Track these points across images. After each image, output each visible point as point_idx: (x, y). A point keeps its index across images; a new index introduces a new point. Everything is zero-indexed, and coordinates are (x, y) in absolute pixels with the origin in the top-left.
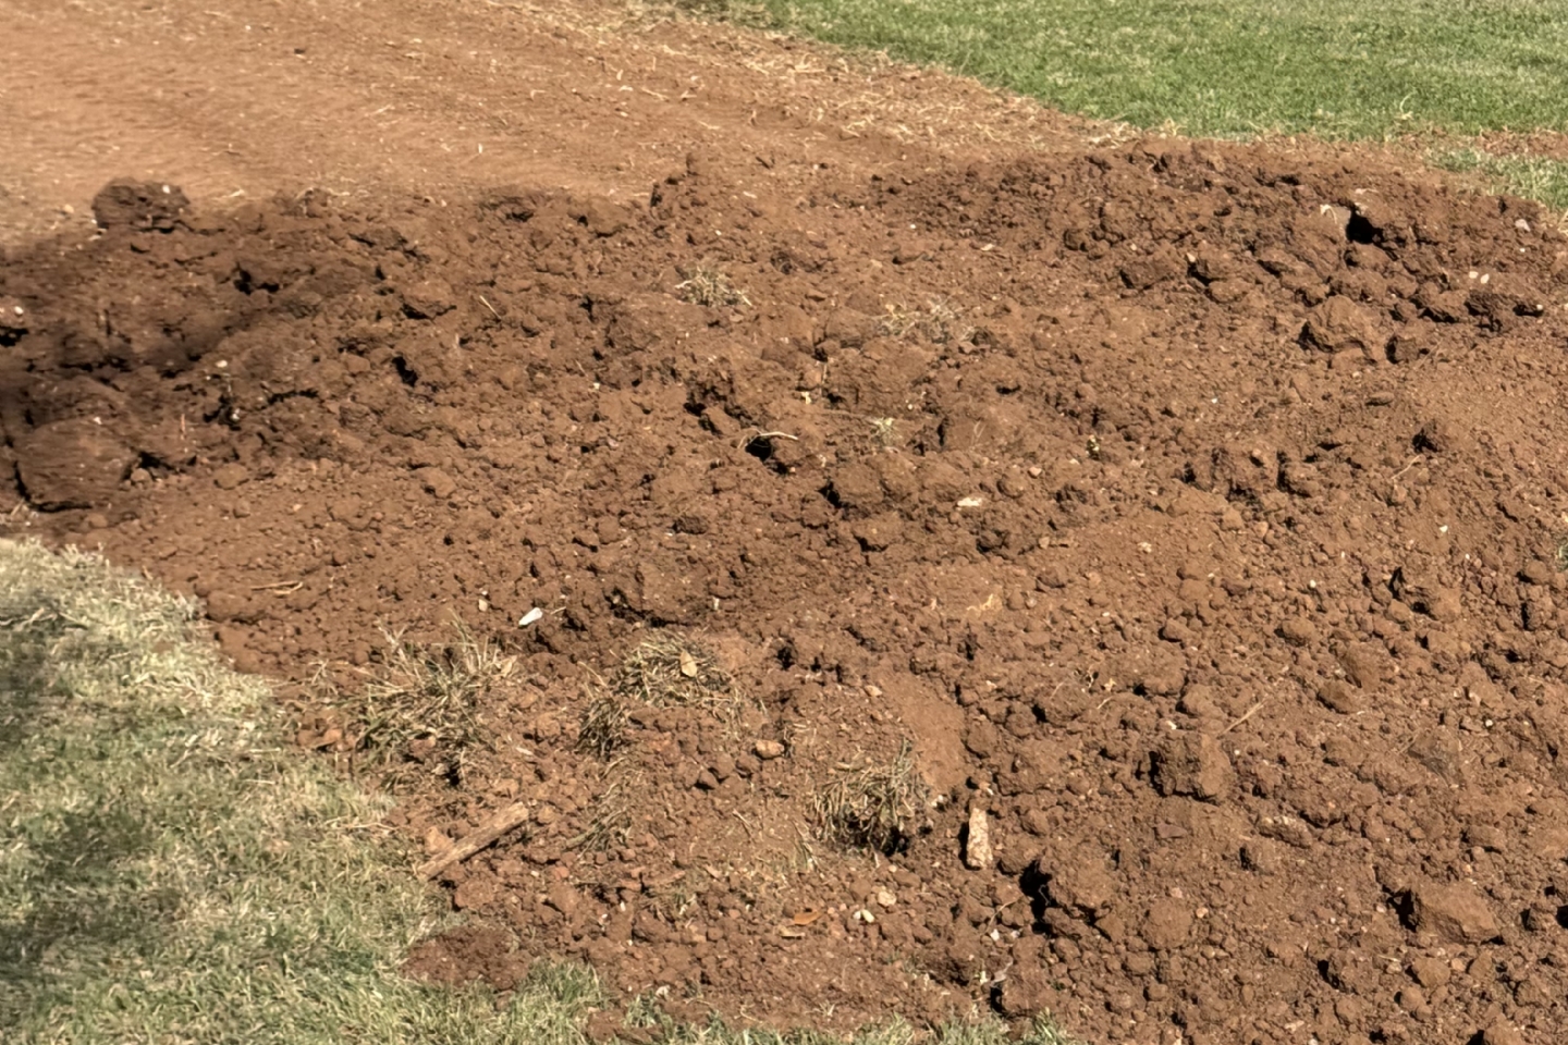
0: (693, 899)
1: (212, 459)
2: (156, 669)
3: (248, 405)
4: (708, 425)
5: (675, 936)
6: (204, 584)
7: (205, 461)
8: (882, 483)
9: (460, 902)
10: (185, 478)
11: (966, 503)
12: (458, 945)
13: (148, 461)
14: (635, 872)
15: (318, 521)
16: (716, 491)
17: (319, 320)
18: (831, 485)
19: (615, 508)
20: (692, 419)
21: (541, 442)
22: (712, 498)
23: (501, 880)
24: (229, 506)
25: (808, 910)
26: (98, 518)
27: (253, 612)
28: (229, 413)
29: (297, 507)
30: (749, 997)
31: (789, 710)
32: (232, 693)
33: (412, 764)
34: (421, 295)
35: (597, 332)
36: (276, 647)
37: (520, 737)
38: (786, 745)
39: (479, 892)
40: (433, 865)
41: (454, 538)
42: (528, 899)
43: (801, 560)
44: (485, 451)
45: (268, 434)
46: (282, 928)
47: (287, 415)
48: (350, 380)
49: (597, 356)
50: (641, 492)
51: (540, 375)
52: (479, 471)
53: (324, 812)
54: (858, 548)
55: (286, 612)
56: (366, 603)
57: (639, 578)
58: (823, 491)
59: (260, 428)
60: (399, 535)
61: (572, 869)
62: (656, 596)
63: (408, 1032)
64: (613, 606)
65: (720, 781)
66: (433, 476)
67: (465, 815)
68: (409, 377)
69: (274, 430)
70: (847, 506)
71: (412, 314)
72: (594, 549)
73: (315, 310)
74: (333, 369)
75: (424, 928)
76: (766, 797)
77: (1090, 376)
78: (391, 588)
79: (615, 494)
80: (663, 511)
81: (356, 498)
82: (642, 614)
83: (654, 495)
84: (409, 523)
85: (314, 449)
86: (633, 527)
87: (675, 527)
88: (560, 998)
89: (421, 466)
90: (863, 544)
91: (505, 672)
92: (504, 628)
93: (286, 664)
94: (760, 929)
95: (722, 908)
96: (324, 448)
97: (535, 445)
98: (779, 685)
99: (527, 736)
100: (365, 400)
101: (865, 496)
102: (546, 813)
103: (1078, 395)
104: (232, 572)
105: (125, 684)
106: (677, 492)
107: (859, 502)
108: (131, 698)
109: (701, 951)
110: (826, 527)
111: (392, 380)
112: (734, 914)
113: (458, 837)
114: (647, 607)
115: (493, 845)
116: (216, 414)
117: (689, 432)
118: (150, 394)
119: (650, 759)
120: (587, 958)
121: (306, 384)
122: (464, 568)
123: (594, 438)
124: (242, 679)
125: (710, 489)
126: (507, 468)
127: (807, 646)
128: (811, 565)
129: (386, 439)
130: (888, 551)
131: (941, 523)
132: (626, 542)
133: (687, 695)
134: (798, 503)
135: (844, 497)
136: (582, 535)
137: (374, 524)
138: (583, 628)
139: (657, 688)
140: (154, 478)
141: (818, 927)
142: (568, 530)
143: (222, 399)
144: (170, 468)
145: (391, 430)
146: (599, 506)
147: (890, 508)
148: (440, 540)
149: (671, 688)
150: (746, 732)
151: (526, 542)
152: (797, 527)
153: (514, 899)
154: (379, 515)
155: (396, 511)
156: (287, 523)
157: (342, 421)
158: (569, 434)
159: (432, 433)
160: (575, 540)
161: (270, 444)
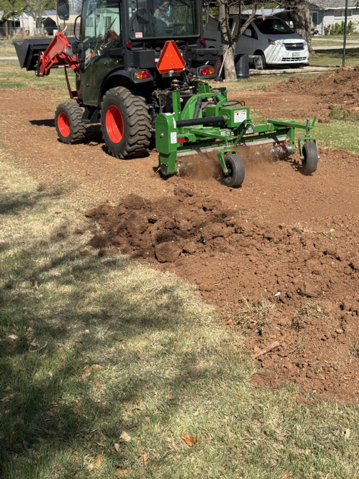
0: (321, 368)
2: (188, 302)
3: (207, 239)
5: (317, 377)
6: (199, 282)
7: (198, 252)
9: (263, 365)
10: (193, 256)
12: (263, 376)
13: (184, 251)
14: (307, 360)
15: (225, 267)
18: (352, 264)
19: (297, 268)
21: (277, 249)
22: (320, 265)
23: (273, 360)
24: (204, 263)
25: (350, 373)
26: (173, 265)
27: (210, 289)
28: (203, 240)
29: (220, 264)
30: (336, 395)
31: (344, 321)
32: (206, 309)
33: (250, 329)
36: (216, 298)
37: (276, 324)
38: (344, 330)
39: (268, 363)
40: (256, 355)
41: (257, 273)
42: (280, 365)
43: (345, 282)
44: (264, 252)
45: (212, 246)
46: (221, 369)
47: (217, 242)
48: (230, 233)
50: (304, 264)
52: (262, 256)
53: (229, 340)
55: (217, 289)
56: (237, 288)
57: (305, 286)
58: (350, 265)
59: (211, 245)
60: (243, 271)
61: (290, 359)
62: (308, 291)
63: (252, 398)
64: (298, 292)
65: (327, 339)
66: (252, 257)
67: (263, 343)
69: (214, 245)
70: (356, 269)
72: (292, 278)
74: (226, 230)
75: (255, 371)
76: (339, 344)
78: (243, 285)
79: (297, 264)
80: (309, 269)
81: (233, 262)
82: (305, 295)
83: (307, 265)
84: (246, 268)
85: (223, 251)
86: (302, 272)
87: (312, 273)
88: (289, 391)
89: (249, 255)
91: (272, 308)
92: (271, 296)
93: (219, 302)
94: (339, 377)
95: (328, 371)
96: (225, 250)
97: (275, 250)
98: (341, 315)
99: (278, 324)
100: (235, 238)
102: (284, 344)
104: (205, 279)
105: (181, 306)
106: (312, 264)
108: (183, 309)
109: (324, 382)
110: (351, 274)
112: (332, 373)
113: (262, 349)
114: (307, 293)
115: (271, 351)
116: (200, 240)
118: (185, 235)
119: (310, 332)
120: (295, 382)
121: (221, 234)
122: (261, 281)
124: (208, 305)
125: (320, 263)
126: (269, 256)
127: (348, 305)
128: (347, 284)
129: (240, 248)
132: (300, 276)
133: (318, 316)
134: (343, 268)
135: (355, 267)
136: (289, 274)
137: (238, 268)
138: (291, 297)
139: (311, 314)
140: (186, 256)
141: (353, 377)
142: (286, 273)
143: (201, 237)
144: (190, 253)
145: (241, 246)
146: (293, 267)
148: (254, 273)
149: (314, 315)
150: (333, 327)
151: (276, 275)
152: (343, 274)
153: (276, 365)
154: (239, 266)
155: (243, 265)
156: (217, 268)
157: (229, 243)
158: (283, 248)
159: (251, 246)
160: (287, 275)
161: (213, 248)
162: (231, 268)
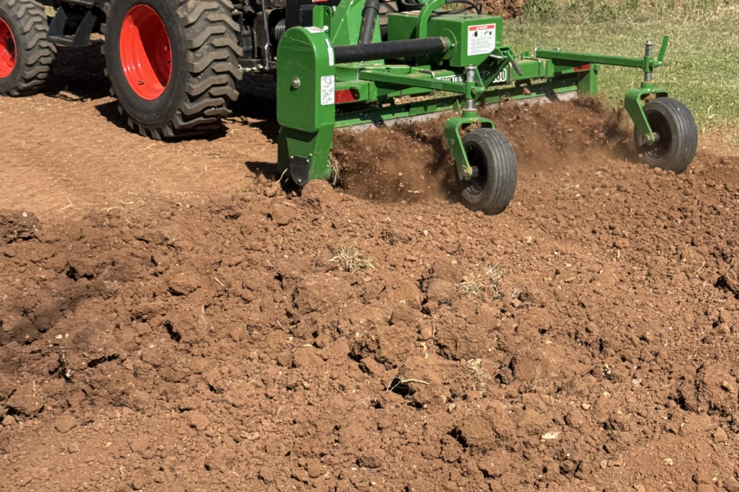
1: (54, 407)
3: (76, 367)
4: (365, 369)
7: (50, 408)
8: (494, 430)
10: (37, 422)
11: (548, 436)
13: (12, 411)
15: (123, 453)
16: (379, 429)
17: (119, 300)
19: (317, 451)
20: (354, 364)
21: (260, 383)
24: (64, 445)
28: (64, 371)
29: (109, 444)
34: (180, 282)
35: (286, 297)
41: (211, 466)
44: (228, 395)
45: (88, 390)
47: (100, 377)
48: (138, 340)
49: (289, 315)
50: (333, 437)
51: (255, 332)
52: (224, 410)
54: (482, 476)
58: (453, 434)
59: (84, 386)
60: (175, 463)
66: (195, 417)
68: (176, 336)
69: (92, 387)
70: (471, 446)
71: (175, 293)
72: (306, 483)
73: (115, 293)
74: (128, 335)
77: (592, 317)
79: (317, 441)
80: (349, 451)
81: (146, 436)
83: (341, 439)
85: (118, 402)
86: (330, 464)
87: (358, 463)
89: (188, 409)
90: (486, 474)
96: (124, 397)
97: (256, 386)
100: (149, 359)
101: (483, 439)
103: (587, 330)
106: (357, 436)
107: (479, 443)
110: (459, 462)
111: (165, 338)
116: (56, 370)
117: (353, 373)
118: (15, 359)
121: (111, 352)
123: (294, 382)
125: (375, 427)
126: (241, 406)
129: (164, 386)
130: (503, 477)
131: (532, 452)
132: (326, 475)
134: (439, 445)
135: (470, 441)
136: (297, 473)
137: (159, 453)
140: (17, 421)
142: (287, 469)
143: (59, 361)
144: (27, 416)
145: (166, 380)
146: (306, 449)
147: (499, 445)
148: (202, 466)
152: (440, 462)
154: (162, 447)
155: (172, 443)
156: (103, 456)
157: (135, 374)
158: (278, 378)
159: (193, 378)
160: (292, 477)
161: (90, 397)
162: (140, 452)
